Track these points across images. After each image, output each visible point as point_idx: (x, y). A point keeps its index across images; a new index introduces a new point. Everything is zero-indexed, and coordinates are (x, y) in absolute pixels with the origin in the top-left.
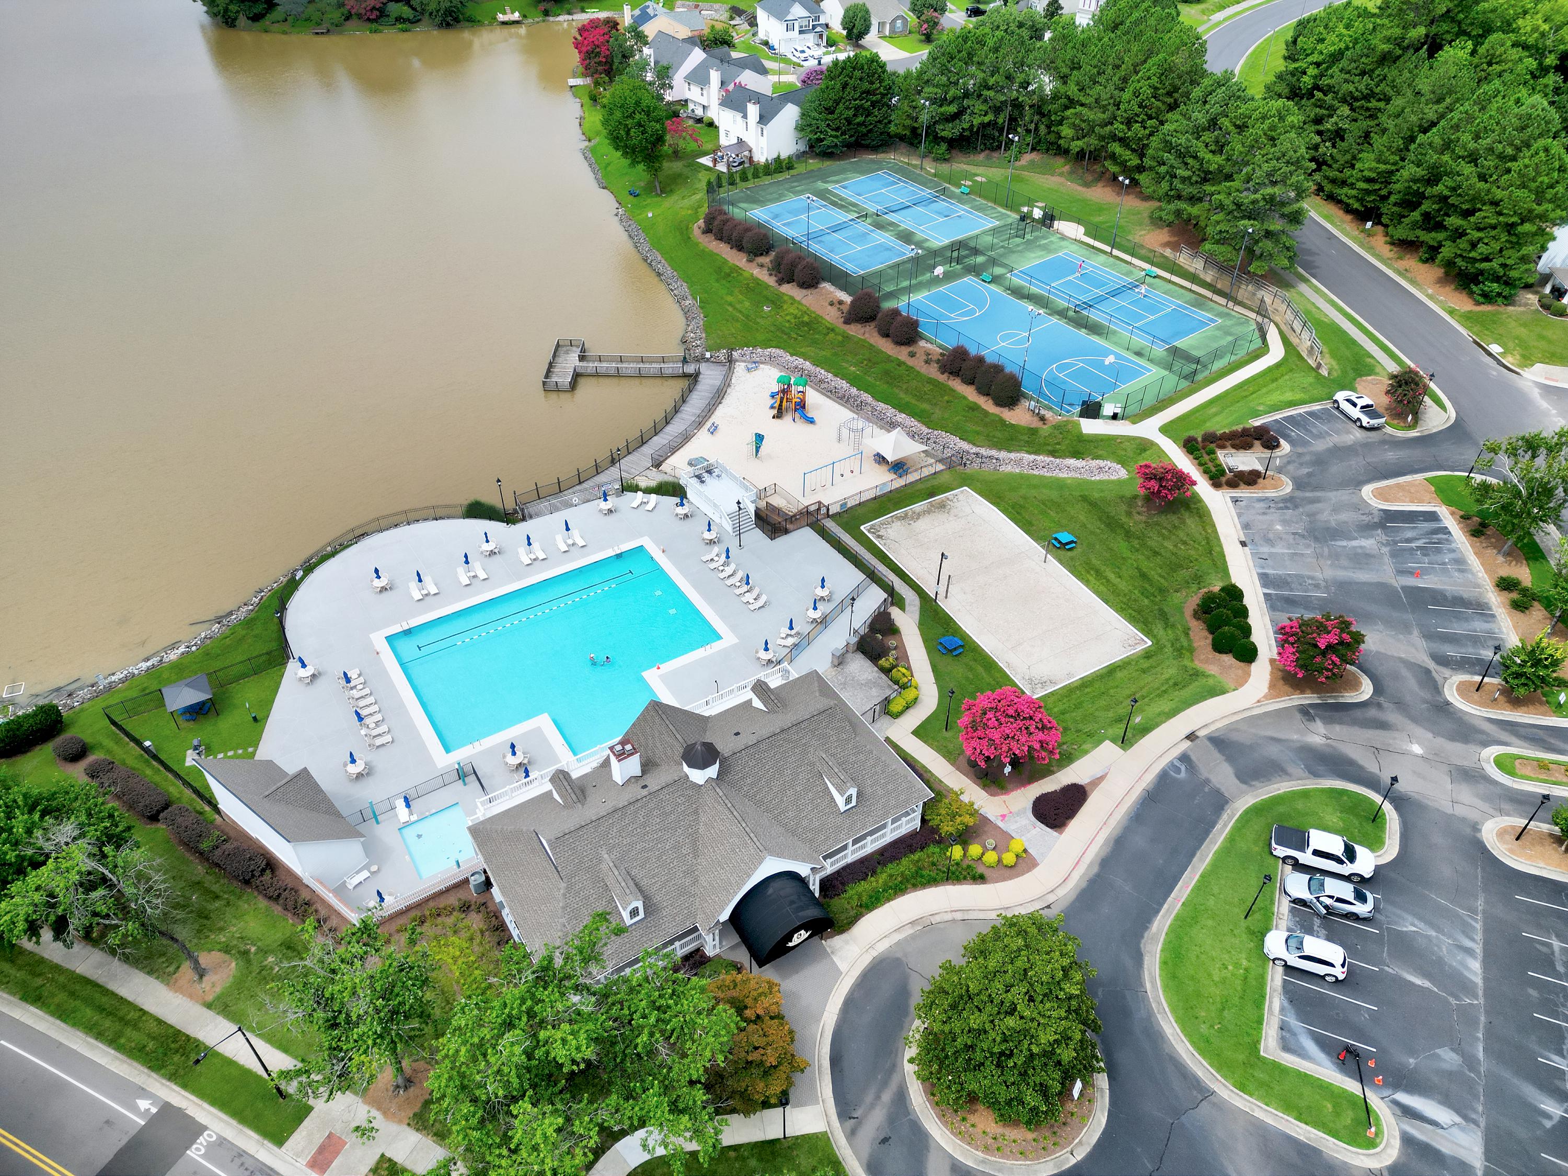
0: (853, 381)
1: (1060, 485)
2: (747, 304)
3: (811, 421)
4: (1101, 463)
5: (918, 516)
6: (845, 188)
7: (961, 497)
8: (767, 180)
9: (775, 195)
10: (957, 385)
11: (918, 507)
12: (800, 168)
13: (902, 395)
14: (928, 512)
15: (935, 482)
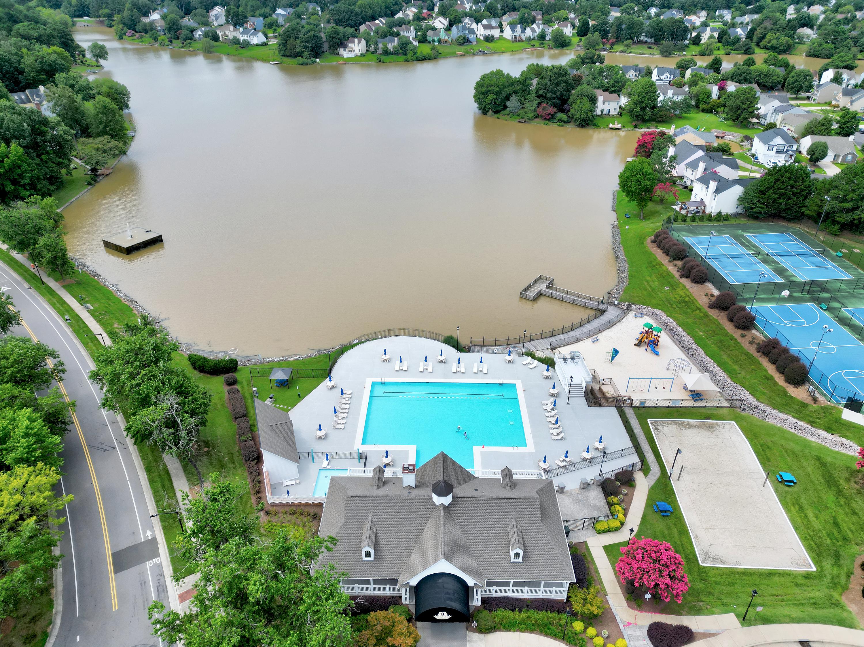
0: (697, 340)
1: (806, 444)
2: (657, 283)
3: (657, 354)
4: (845, 441)
5: (690, 426)
6: (755, 236)
7: (727, 426)
8: (707, 223)
9: (707, 232)
10: (765, 363)
11: (693, 421)
12: (732, 221)
13: (725, 357)
14: (699, 427)
15: (715, 412)
